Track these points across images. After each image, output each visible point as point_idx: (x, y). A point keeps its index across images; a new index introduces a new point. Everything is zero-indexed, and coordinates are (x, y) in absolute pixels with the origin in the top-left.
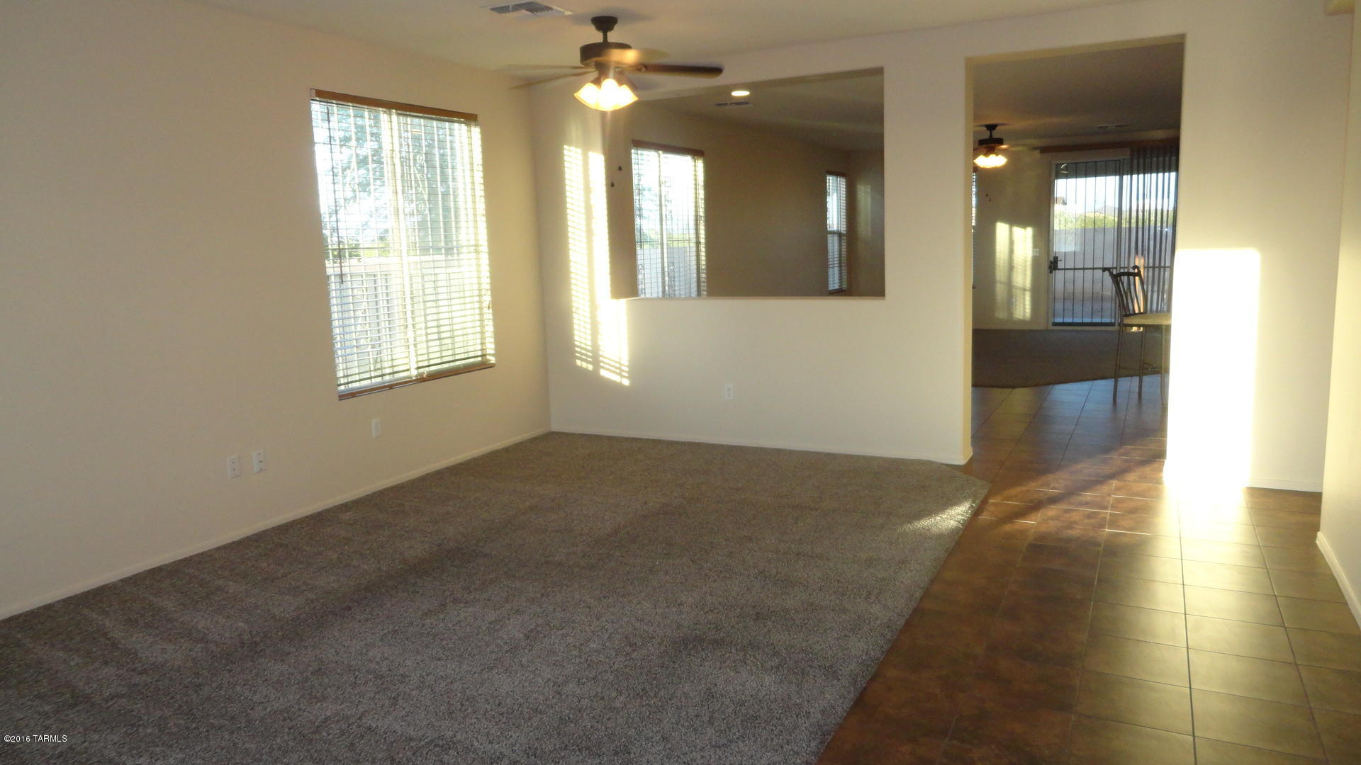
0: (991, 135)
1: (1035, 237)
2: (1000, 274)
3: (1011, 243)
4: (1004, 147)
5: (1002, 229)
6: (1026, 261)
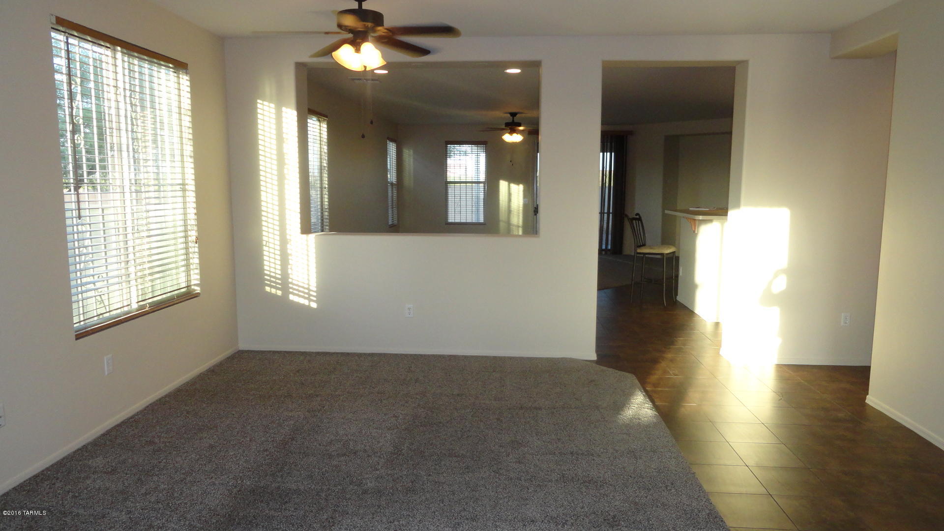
0: (513, 120)
1: (524, 191)
2: (503, 215)
3: (510, 194)
4: (521, 128)
5: (503, 185)
6: (519, 207)
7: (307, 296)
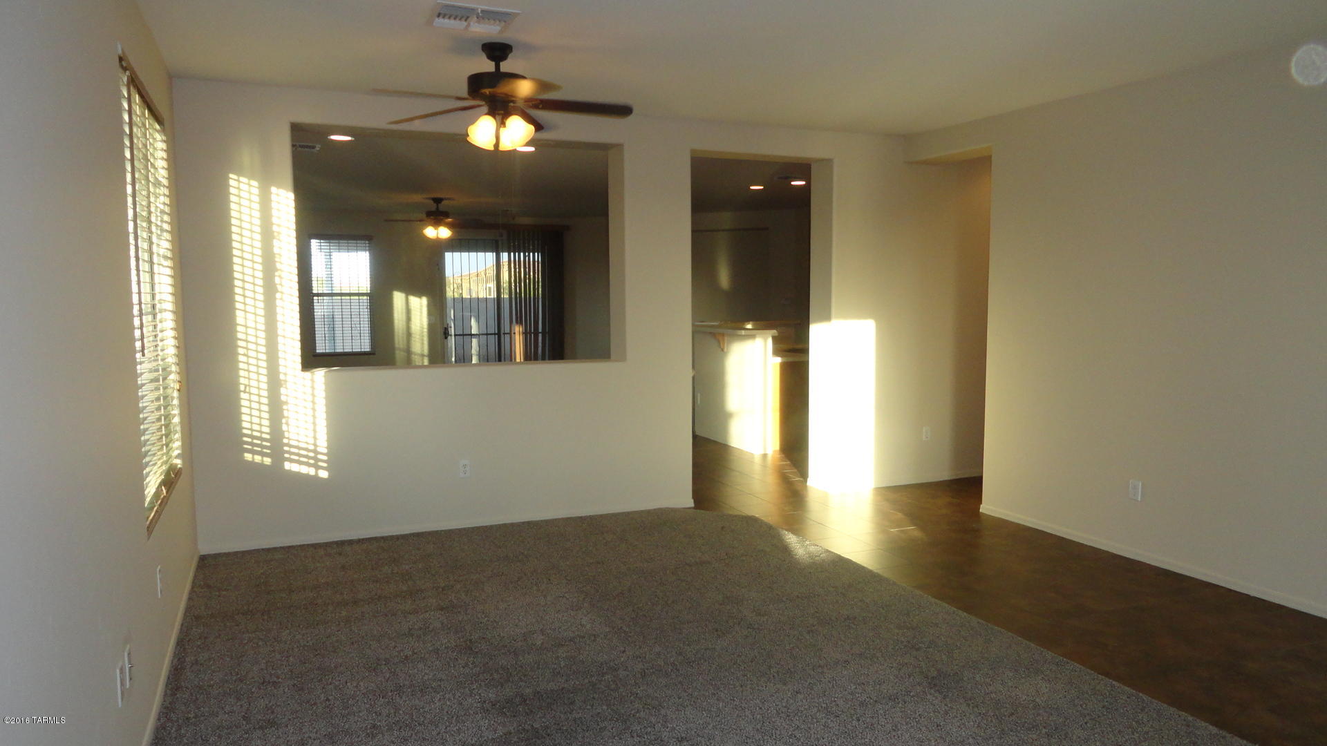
0: (437, 208)
1: (429, 306)
2: (399, 341)
3: (408, 311)
5: (398, 298)
6: (423, 328)
7: (312, 461)
